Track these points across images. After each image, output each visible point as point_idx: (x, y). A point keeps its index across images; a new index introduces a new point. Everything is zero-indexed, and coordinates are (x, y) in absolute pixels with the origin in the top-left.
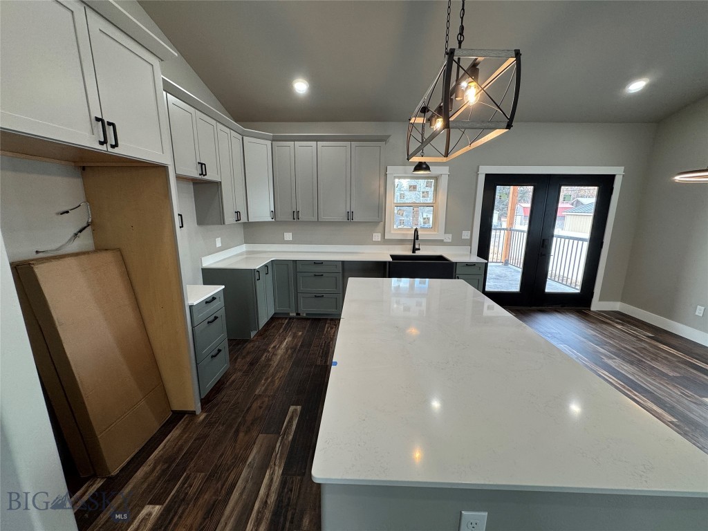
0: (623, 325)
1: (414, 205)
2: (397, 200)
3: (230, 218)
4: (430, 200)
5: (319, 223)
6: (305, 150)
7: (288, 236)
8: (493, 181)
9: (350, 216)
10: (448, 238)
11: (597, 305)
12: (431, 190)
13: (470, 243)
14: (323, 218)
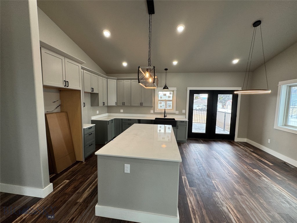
0: (243, 146)
1: (166, 101)
2: (160, 99)
3: (101, 104)
4: (171, 99)
5: (131, 106)
6: (127, 83)
7: (122, 111)
8: (193, 93)
9: (141, 104)
10: (177, 112)
11: (237, 139)
12: (171, 95)
13: (185, 114)
14: (133, 105)
